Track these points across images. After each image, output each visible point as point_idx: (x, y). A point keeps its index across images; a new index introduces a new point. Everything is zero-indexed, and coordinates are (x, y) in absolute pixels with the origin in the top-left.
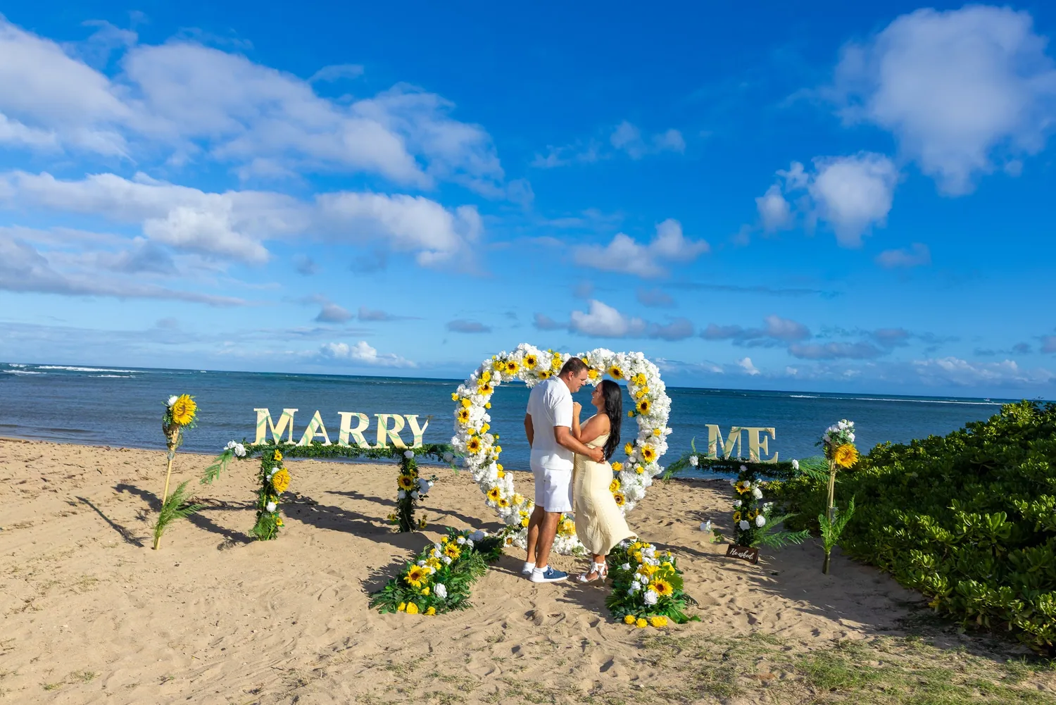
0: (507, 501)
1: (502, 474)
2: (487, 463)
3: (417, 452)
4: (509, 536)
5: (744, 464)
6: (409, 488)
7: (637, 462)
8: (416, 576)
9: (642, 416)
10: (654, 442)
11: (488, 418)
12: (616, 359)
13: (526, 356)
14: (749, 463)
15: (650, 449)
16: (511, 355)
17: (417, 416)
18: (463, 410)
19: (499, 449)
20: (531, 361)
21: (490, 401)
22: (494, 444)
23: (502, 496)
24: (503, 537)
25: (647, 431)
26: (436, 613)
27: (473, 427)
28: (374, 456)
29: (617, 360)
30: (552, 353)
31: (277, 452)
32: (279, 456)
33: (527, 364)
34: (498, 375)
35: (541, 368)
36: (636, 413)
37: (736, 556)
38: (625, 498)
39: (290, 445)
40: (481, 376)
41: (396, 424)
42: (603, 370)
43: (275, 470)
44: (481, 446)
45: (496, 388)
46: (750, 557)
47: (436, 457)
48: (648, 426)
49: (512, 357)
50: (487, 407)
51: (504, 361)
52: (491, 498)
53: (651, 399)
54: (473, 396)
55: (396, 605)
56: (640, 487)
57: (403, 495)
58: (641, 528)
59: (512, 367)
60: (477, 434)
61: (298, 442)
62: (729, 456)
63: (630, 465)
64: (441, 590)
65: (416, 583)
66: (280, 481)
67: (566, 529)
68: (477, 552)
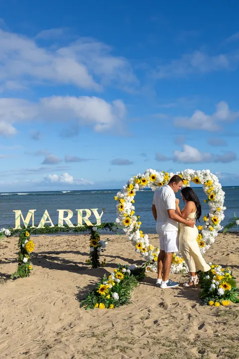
0: (146, 249)
1: (143, 235)
2: (134, 230)
3: (99, 227)
4: (148, 266)
6: (96, 246)
7: (210, 224)
8: (103, 289)
9: (211, 202)
10: (218, 214)
11: (133, 208)
12: (196, 173)
13: (151, 175)
15: (216, 218)
16: (143, 175)
18: (120, 204)
19: (140, 223)
20: (153, 178)
21: (134, 199)
22: (138, 221)
23: (143, 246)
24: (145, 267)
25: (214, 209)
26: (114, 307)
27: (126, 213)
28: (77, 231)
30: (164, 173)
31: (27, 232)
32: (28, 234)
34: (137, 186)
35: (159, 181)
36: (208, 201)
38: (205, 243)
39: (33, 228)
40: (128, 186)
42: (190, 180)
43: (26, 241)
44: (131, 222)
45: (136, 192)
47: (109, 230)
48: (214, 207)
50: (133, 202)
51: (140, 178)
52: (138, 248)
53: (215, 193)
54: (125, 197)
55: (94, 304)
56: (212, 237)
57: (93, 250)
58: (214, 258)
59: (144, 181)
60: (129, 216)
61: (37, 226)
63: (206, 227)
64: (116, 296)
65: (103, 293)
66: (29, 247)
67: (176, 260)
68: (132, 276)
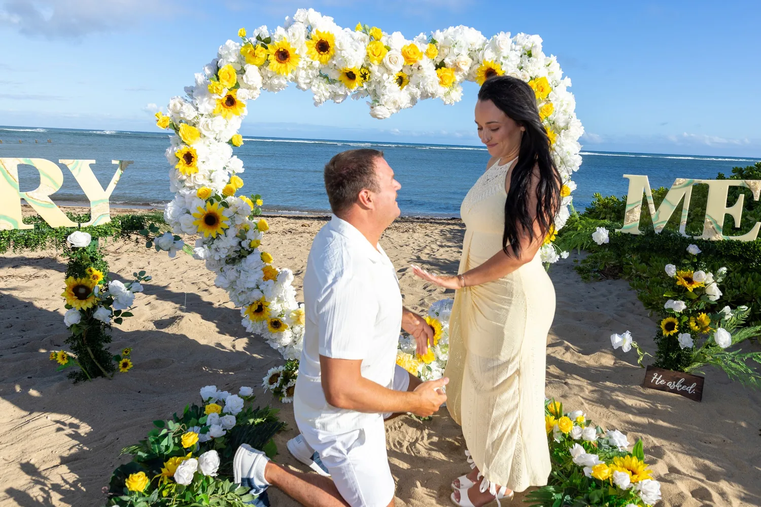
0: (283, 320)
2: (241, 253)
3: (97, 233)
5: (693, 242)
6: (86, 305)
11: (238, 165)
13: (313, 34)
14: (702, 240)
16: (280, 31)
17: (93, 162)
18: (184, 149)
20: (323, 47)
21: (240, 133)
22: (254, 217)
23: (274, 311)
24: (281, 387)
27: (207, 183)
29: (496, 49)
30: (365, 31)
33: (315, 52)
34: (253, 73)
35: (345, 60)
37: (663, 388)
40: (216, 73)
41: (43, 179)
42: (466, 68)
44: (226, 221)
46: (690, 389)
47: (143, 241)
49: (281, 37)
50: (235, 142)
51: (266, 42)
54: (202, 120)
57: (74, 318)
59: (283, 56)
60: (217, 197)
62: (663, 227)
